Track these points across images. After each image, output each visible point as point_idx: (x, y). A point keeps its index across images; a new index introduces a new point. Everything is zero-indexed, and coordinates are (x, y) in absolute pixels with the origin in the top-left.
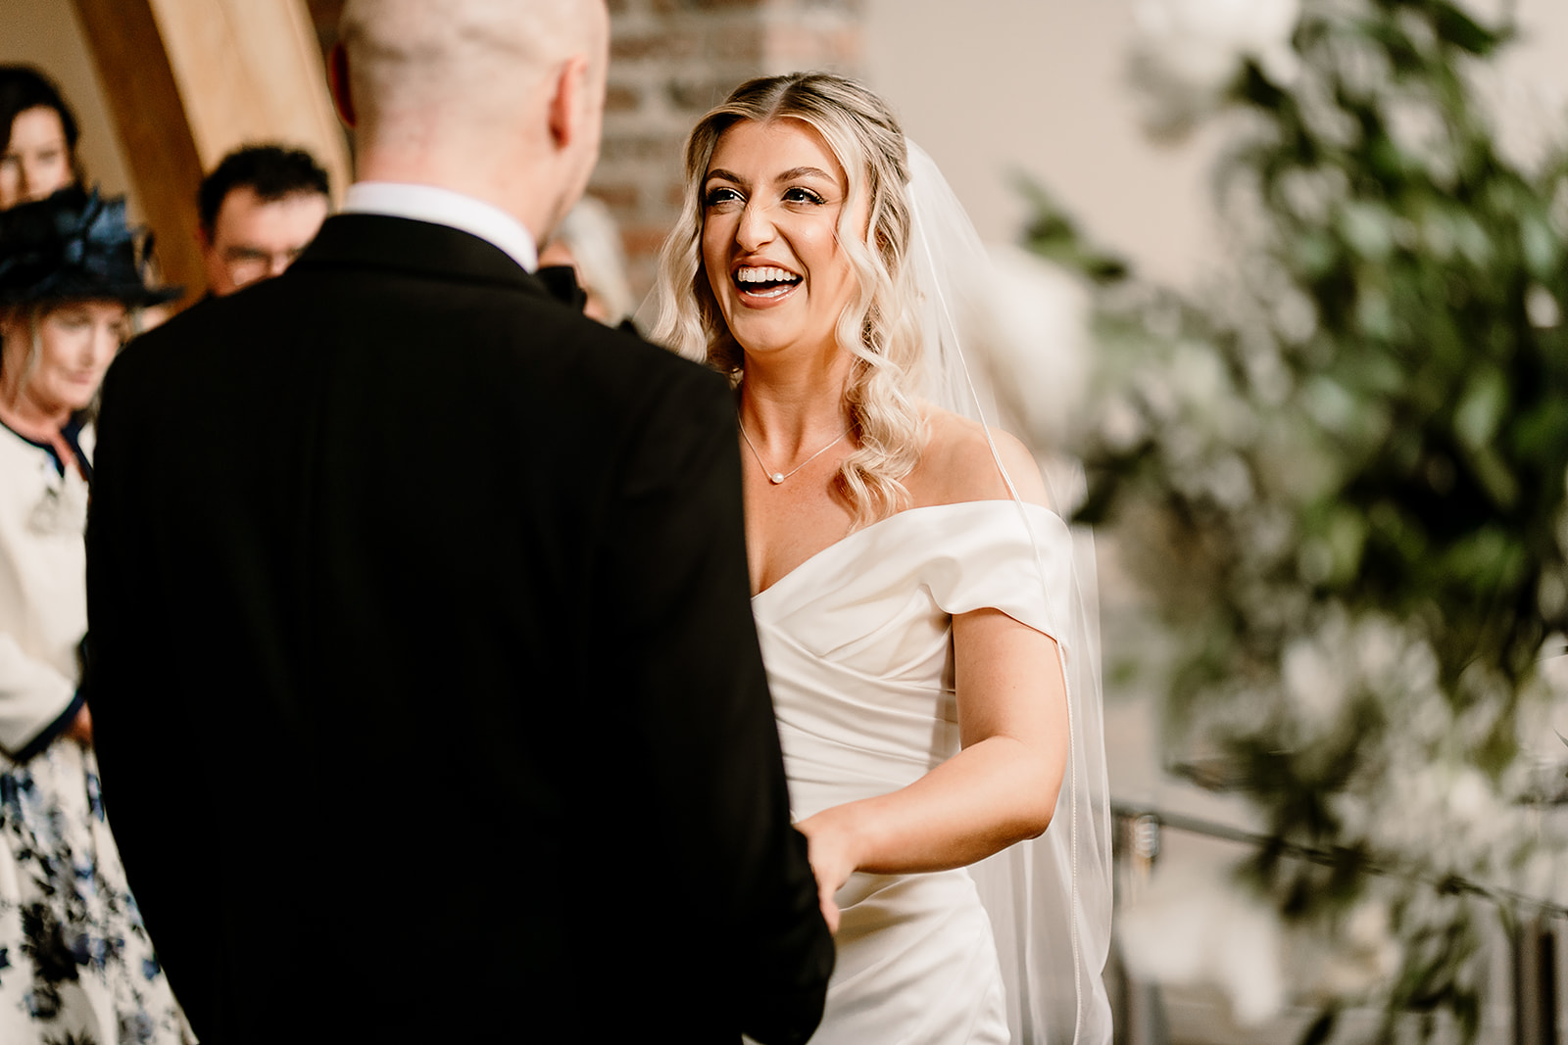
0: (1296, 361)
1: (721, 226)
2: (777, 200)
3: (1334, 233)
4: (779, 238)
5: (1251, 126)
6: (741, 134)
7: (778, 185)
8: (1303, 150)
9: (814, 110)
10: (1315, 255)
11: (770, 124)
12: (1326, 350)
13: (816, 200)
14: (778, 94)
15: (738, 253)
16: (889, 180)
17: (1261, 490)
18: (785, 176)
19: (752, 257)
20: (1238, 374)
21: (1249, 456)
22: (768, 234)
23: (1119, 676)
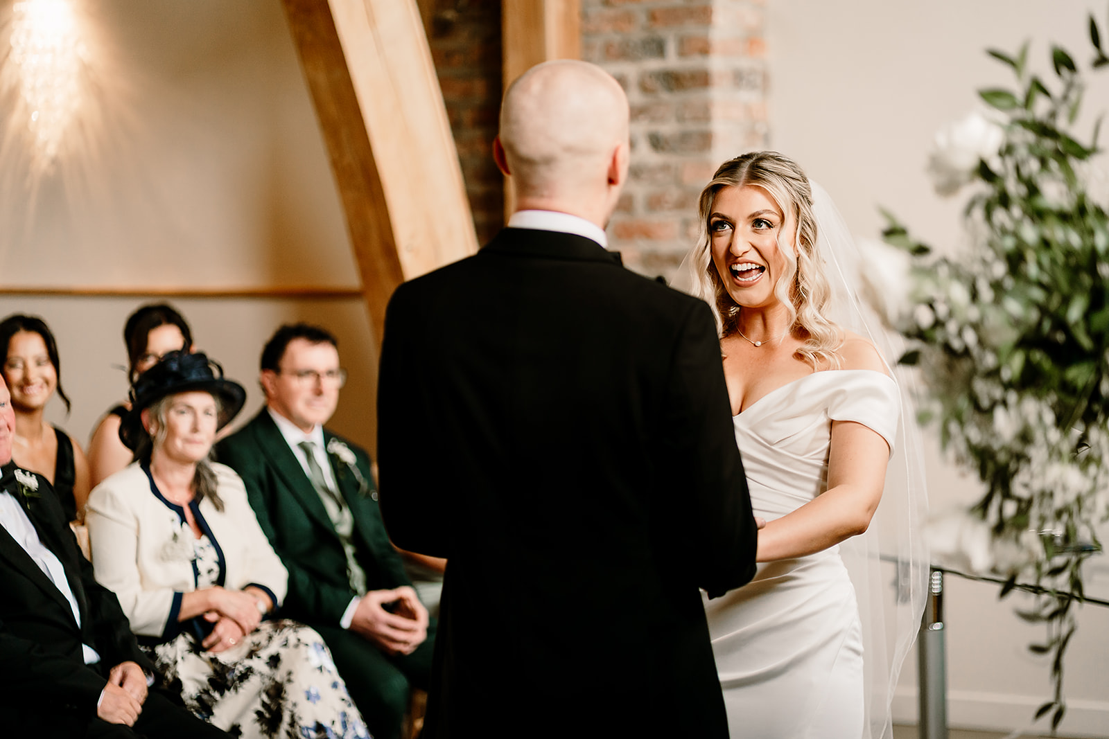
0: (997, 286)
1: (722, 242)
2: (749, 227)
3: (1016, 235)
4: (753, 248)
5: (982, 188)
6: (726, 194)
7: (750, 220)
8: (1004, 200)
9: (764, 179)
10: (1009, 243)
11: (741, 189)
12: (1009, 283)
13: (770, 226)
14: (744, 170)
15: (731, 257)
16: (804, 209)
17: (981, 342)
18: (753, 215)
19: (739, 259)
20: (974, 295)
21: (976, 327)
22: (747, 247)
23: (923, 419)
